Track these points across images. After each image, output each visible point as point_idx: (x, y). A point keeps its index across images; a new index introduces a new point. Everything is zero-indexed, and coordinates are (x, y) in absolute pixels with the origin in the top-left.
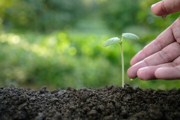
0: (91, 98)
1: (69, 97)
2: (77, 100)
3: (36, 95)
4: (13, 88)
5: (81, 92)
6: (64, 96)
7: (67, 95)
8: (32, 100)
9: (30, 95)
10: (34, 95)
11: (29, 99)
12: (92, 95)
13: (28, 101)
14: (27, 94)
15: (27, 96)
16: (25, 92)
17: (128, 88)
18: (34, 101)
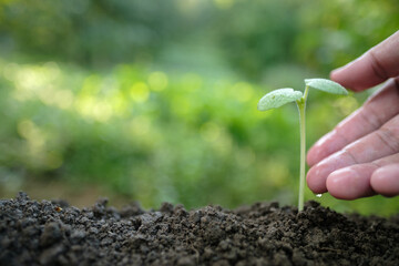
0: (231, 238)
1: (170, 230)
2: (193, 240)
3: (85, 224)
4: (25, 202)
5: (204, 219)
6: (158, 228)
7: (165, 226)
8: (76, 238)
9: (70, 222)
10: (79, 223)
11: (68, 234)
12: (233, 231)
13: (66, 241)
14: (62, 218)
15: (64, 226)
16: (57, 214)
17: (313, 212)
18: (81, 241)
